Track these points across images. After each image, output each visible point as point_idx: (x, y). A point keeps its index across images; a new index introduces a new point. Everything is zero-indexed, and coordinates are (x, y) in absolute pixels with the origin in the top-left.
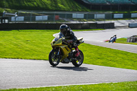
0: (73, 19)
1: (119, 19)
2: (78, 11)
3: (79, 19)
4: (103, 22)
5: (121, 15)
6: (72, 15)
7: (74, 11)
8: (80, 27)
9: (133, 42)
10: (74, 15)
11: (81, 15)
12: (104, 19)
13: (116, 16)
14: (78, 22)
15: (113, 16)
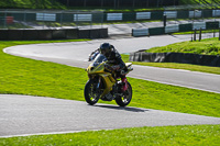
0: (37, 23)
1: (116, 21)
2: (46, 8)
3: (48, 23)
4: (88, 28)
5: (119, 16)
6: (35, 15)
7: (39, 9)
8: (49, 36)
9: (139, 60)
10: (39, 15)
11: (51, 16)
12: (90, 23)
13: (110, 16)
14: (46, 28)
15: (105, 17)
